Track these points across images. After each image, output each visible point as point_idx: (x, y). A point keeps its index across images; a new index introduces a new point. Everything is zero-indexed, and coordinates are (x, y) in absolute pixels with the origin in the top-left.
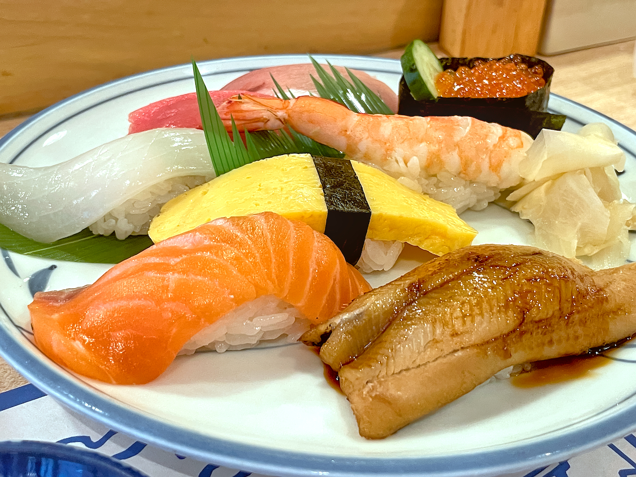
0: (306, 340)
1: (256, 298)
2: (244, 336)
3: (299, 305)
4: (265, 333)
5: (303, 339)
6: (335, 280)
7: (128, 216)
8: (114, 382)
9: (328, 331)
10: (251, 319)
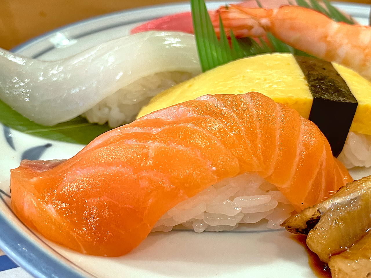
0: (291, 225)
1: (239, 174)
2: (225, 217)
3: (284, 186)
4: (246, 215)
5: (287, 224)
6: (321, 165)
7: (121, 106)
8: (85, 252)
9: (315, 217)
10: (232, 199)
